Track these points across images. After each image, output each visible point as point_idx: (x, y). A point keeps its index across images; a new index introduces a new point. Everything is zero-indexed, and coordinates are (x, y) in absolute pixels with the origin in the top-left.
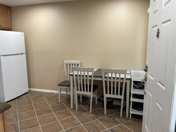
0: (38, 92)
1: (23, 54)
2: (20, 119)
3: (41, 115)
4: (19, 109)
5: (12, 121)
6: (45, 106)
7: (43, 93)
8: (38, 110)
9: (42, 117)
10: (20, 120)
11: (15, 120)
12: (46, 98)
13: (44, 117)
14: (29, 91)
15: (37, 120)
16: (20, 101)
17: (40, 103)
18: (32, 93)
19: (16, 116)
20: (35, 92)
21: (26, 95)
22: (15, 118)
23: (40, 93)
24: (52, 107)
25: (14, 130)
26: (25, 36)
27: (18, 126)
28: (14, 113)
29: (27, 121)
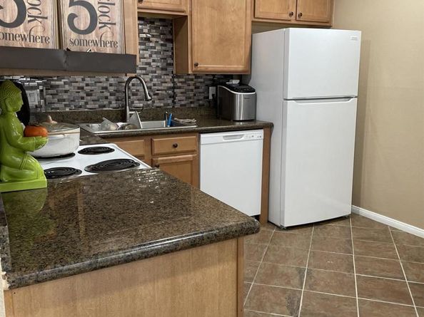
0: (380, 224)
1: (349, 98)
2: (310, 286)
3: (370, 296)
4: (314, 255)
5: (288, 283)
6: (390, 274)
7: (396, 233)
8: (366, 280)
9: (372, 302)
10: (308, 287)
11: (296, 281)
12: (403, 250)
13: (378, 305)
14: (354, 215)
15: (355, 305)
16: (321, 236)
17: (377, 261)
18: (358, 223)
19: (301, 272)
20: (371, 223)
21: (341, 224)
22: (298, 277)
23: (385, 228)
24: (416, 287)
25: (288, 307)
26: (362, 43)
27: (299, 301)
28: (299, 264)
29: (327, 299)
